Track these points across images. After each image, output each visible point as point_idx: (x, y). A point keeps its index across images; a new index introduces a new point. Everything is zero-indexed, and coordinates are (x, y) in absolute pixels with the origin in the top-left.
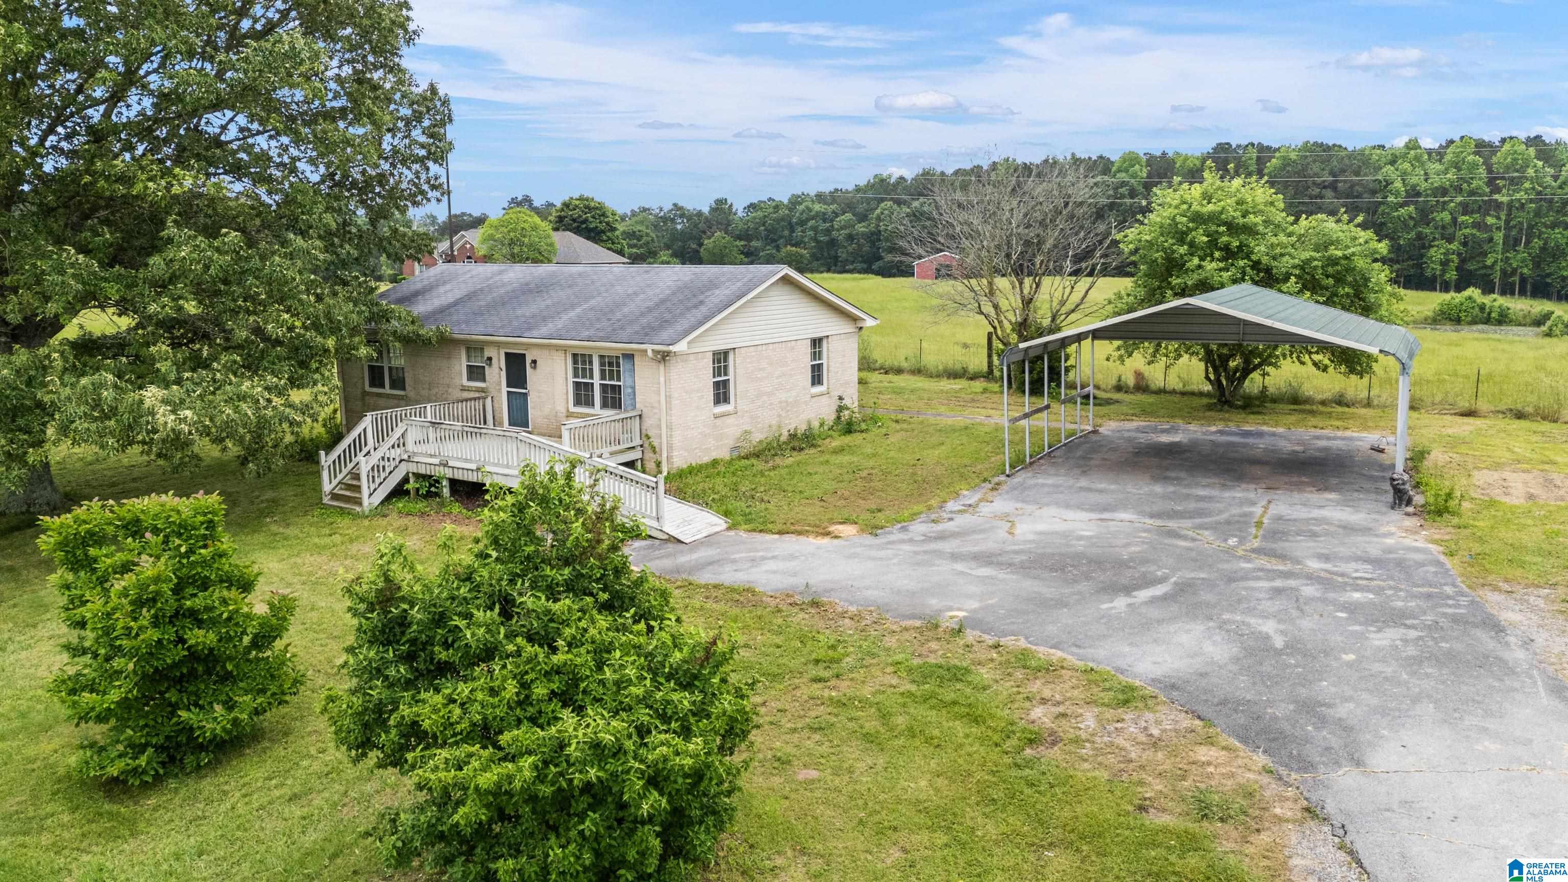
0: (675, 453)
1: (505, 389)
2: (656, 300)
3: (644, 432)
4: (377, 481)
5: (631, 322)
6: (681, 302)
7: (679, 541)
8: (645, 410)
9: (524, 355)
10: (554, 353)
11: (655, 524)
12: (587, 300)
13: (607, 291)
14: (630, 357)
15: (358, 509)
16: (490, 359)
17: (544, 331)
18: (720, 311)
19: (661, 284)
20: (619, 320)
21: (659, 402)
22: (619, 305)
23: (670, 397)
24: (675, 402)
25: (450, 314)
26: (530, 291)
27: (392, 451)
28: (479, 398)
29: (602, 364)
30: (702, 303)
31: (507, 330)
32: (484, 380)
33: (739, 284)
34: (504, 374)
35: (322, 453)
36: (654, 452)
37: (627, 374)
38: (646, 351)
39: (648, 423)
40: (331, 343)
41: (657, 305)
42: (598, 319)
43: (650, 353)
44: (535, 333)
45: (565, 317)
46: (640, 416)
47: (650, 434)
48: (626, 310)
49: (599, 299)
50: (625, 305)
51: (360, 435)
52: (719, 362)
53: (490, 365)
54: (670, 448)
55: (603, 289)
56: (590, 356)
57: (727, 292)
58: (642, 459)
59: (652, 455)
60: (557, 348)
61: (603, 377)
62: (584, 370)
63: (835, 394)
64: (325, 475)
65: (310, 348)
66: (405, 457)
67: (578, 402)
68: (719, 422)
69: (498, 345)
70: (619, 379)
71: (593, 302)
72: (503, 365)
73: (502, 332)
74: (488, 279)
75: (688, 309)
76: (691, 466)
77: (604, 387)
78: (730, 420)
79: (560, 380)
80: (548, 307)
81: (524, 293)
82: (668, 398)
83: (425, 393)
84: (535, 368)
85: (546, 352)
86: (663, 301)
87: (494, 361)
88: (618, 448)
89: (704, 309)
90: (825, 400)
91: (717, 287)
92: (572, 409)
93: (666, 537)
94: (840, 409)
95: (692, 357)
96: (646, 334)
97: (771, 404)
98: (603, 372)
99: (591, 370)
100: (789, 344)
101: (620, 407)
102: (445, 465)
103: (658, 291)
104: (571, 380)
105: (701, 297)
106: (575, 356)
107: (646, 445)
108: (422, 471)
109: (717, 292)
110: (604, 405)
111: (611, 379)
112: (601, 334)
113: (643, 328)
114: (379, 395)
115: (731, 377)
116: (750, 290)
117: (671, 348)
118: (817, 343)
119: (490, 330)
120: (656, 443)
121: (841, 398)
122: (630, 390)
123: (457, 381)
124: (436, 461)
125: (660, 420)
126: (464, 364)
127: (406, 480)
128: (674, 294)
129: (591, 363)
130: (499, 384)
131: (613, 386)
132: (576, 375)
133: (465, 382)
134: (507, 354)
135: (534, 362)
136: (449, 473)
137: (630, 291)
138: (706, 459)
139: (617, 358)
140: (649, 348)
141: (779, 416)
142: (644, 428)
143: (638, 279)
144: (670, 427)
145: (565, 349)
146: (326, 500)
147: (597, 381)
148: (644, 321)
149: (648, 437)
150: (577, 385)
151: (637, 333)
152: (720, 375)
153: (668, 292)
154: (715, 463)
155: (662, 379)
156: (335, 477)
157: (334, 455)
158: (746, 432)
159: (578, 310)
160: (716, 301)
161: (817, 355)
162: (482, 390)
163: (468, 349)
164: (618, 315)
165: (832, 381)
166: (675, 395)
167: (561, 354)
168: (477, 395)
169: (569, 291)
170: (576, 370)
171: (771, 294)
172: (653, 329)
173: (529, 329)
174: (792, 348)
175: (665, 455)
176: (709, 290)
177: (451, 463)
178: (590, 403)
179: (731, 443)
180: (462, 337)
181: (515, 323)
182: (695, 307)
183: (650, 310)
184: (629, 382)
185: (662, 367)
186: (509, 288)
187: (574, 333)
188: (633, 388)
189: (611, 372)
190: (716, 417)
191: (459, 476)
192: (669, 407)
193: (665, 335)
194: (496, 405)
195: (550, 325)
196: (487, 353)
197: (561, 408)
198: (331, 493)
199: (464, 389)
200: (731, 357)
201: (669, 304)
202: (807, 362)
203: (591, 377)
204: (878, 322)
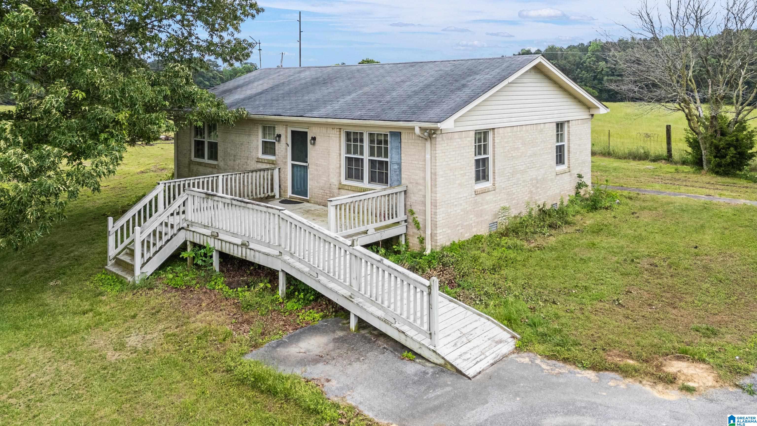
0: (439, 231)
1: (290, 162)
2: (421, 85)
3: (408, 208)
4: (153, 250)
5: (399, 103)
6: (444, 86)
7: (459, 372)
8: (410, 186)
9: (306, 133)
10: (330, 131)
11: (427, 342)
12: (361, 87)
13: (378, 81)
14: (397, 135)
15: (130, 279)
16: (279, 136)
17: (323, 111)
18: (484, 92)
19: (425, 74)
20: (388, 102)
21: (424, 178)
22: (387, 91)
23: (435, 174)
24: (440, 180)
25: (255, 100)
26: (318, 83)
27: (171, 218)
28: (268, 169)
29: (372, 141)
30: (464, 86)
31: (294, 112)
32: (274, 154)
33: (497, 70)
34: (289, 149)
35: (111, 219)
36: (418, 228)
37: (394, 151)
38: (413, 129)
39: (414, 198)
40: (122, 116)
41: (423, 90)
42: (370, 102)
43: (417, 131)
44: (315, 113)
45: (342, 101)
46: (405, 191)
47: (414, 210)
48: (394, 94)
49: (372, 86)
50: (394, 90)
51: (150, 202)
52: (480, 141)
53: (279, 141)
54: (434, 226)
55: (376, 79)
56: (362, 134)
57: (487, 76)
58: (406, 235)
59: (415, 230)
60: (333, 126)
61: (372, 154)
62: (355, 147)
63: (575, 172)
64: (111, 240)
65: (100, 120)
66: (185, 225)
67: (349, 176)
68: (479, 198)
69: (286, 124)
70: (386, 156)
71: (366, 89)
72: (289, 142)
73: (289, 113)
74: (290, 76)
75: (452, 91)
76: (453, 244)
77: (372, 162)
78: (489, 197)
79: (334, 155)
80: (330, 93)
81: (313, 85)
82: (434, 174)
83: (231, 163)
84: (314, 144)
85: (324, 130)
86: (428, 86)
87: (283, 138)
88: (384, 223)
89: (467, 91)
90: (566, 177)
91: (476, 73)
92: (345, 182)
93: (440, 361)
94: (580, 186)
95: (456, 135)
96: (414, 113)
97: (524, 181)
98: (372, 149)
99: (362, 147)
100: (539, 127)
101: (387, 182)
102: (215, 236)
103: (422, 79)
104: (344, 155)
105: (463, 82)
106: (348, 134)
107: (410, 220)
108: (197, 241)
109: (478, 77)
110: (372, 180)
111: (379, 155)
112: (372, 114)
113: (410, 108)
114: (200, 164)
115: (490, 155)
116: (510, 74)
117: (439, 125)
118: (560, 126)
119: (280, 112)
120: (420, 219)
121: (580, 176)
122: (396, 167)
123: (254, 154)
124: (208, 232)
125: (425, 196)
126: (260, 139)
127: (183, 247)
128: (437, 80)
129: (362, 141)
130: (286, 157)
131: (381, 162)
132: (348, 152)
133: (260, 155)
134: (293, 132)
135: (314, 139)
136: (218, 246)
137: (398, 80)
138: (468, 236)
139: (386, 135)
140: (417, 125)
141: (531, 192)
142: (408, 203)
143: (405, 71)
144: (434, 205)
145: (339, 127)
146: (110, 266)
147: (366, 157)
148: (411, 102)
149: (412, 213)
150: (349, 160)
151: (404, 112)
152: (480, 154)
153: (431, 79)
154: (477, 239)
155: (428, 156)
156: (122, 242)
157: (123, 221)
158: (504, 209)
159: (353, 95)
160: (479, 84)
161: (559, 137)
162: (272, 162)
163: (264, 128)
164: (388, 98)
165: (572, 161)
166: (440, 172)
167: (336, 132)
168: (268, 166)
169: (348, 82)
170: (348, 147)
171: (525, 80)
172: (420, 108)
173: (311, 110)
174: (541, 131)
175: (428, 232)
176: (469, 75)
177: (221, 236)
178: (359, 177)
179: (489, 218)
180: (257, 117)
181: (301, 106)
182: (459, 89)
183: (416, 93)
184: (395, 159)
185: (428, 144)
186: (303, 81)
187: (347, 114)
188: (399, 164)
189: (379, 149)
190: (477, 193)
191: (227, 249)
192: (434, 185)
193: (432, 113)
194: (282, 176)
195: (329, 107)
196: (277, 132)
197: (334, 181)
198: (115, 258)
199: (259, 161)
200: (490, 135)
201: (433, 88)
202: (553, 144)
203: (362, 154)
204: (609, 110)
